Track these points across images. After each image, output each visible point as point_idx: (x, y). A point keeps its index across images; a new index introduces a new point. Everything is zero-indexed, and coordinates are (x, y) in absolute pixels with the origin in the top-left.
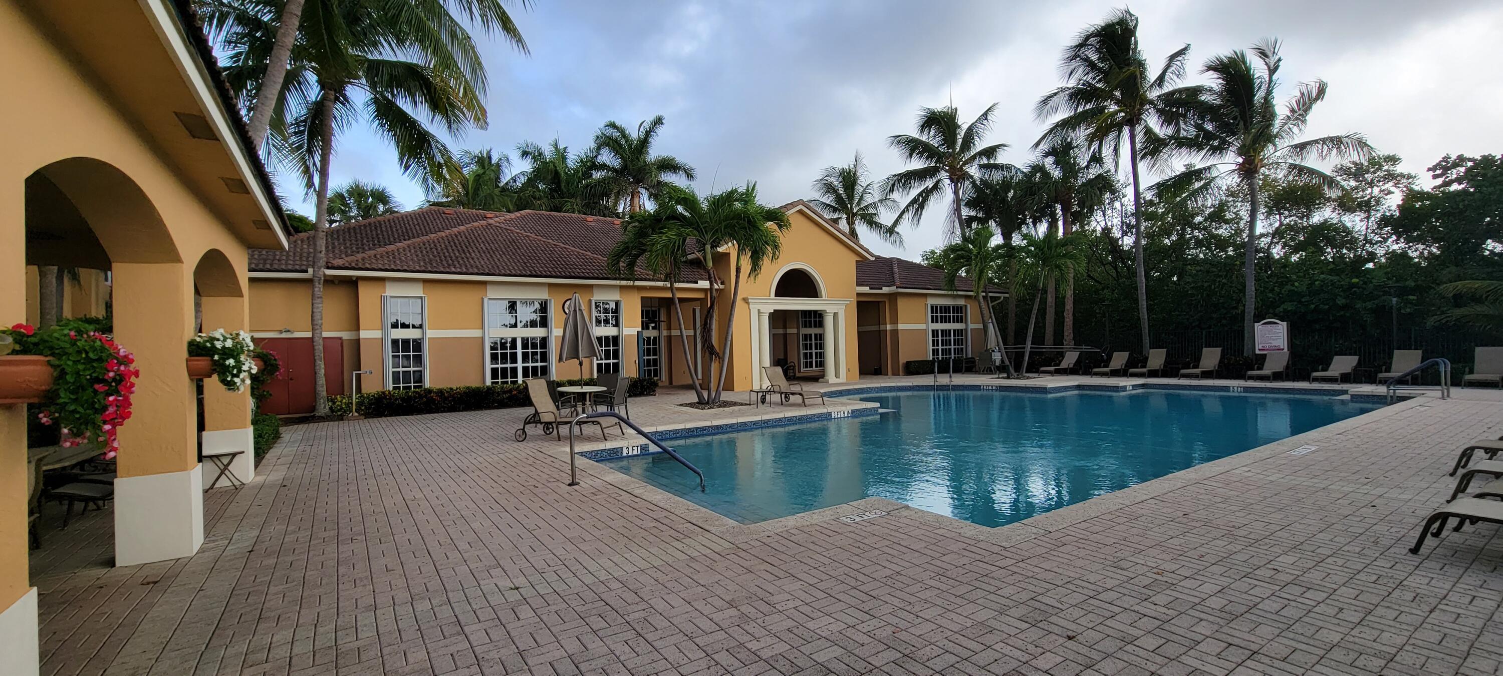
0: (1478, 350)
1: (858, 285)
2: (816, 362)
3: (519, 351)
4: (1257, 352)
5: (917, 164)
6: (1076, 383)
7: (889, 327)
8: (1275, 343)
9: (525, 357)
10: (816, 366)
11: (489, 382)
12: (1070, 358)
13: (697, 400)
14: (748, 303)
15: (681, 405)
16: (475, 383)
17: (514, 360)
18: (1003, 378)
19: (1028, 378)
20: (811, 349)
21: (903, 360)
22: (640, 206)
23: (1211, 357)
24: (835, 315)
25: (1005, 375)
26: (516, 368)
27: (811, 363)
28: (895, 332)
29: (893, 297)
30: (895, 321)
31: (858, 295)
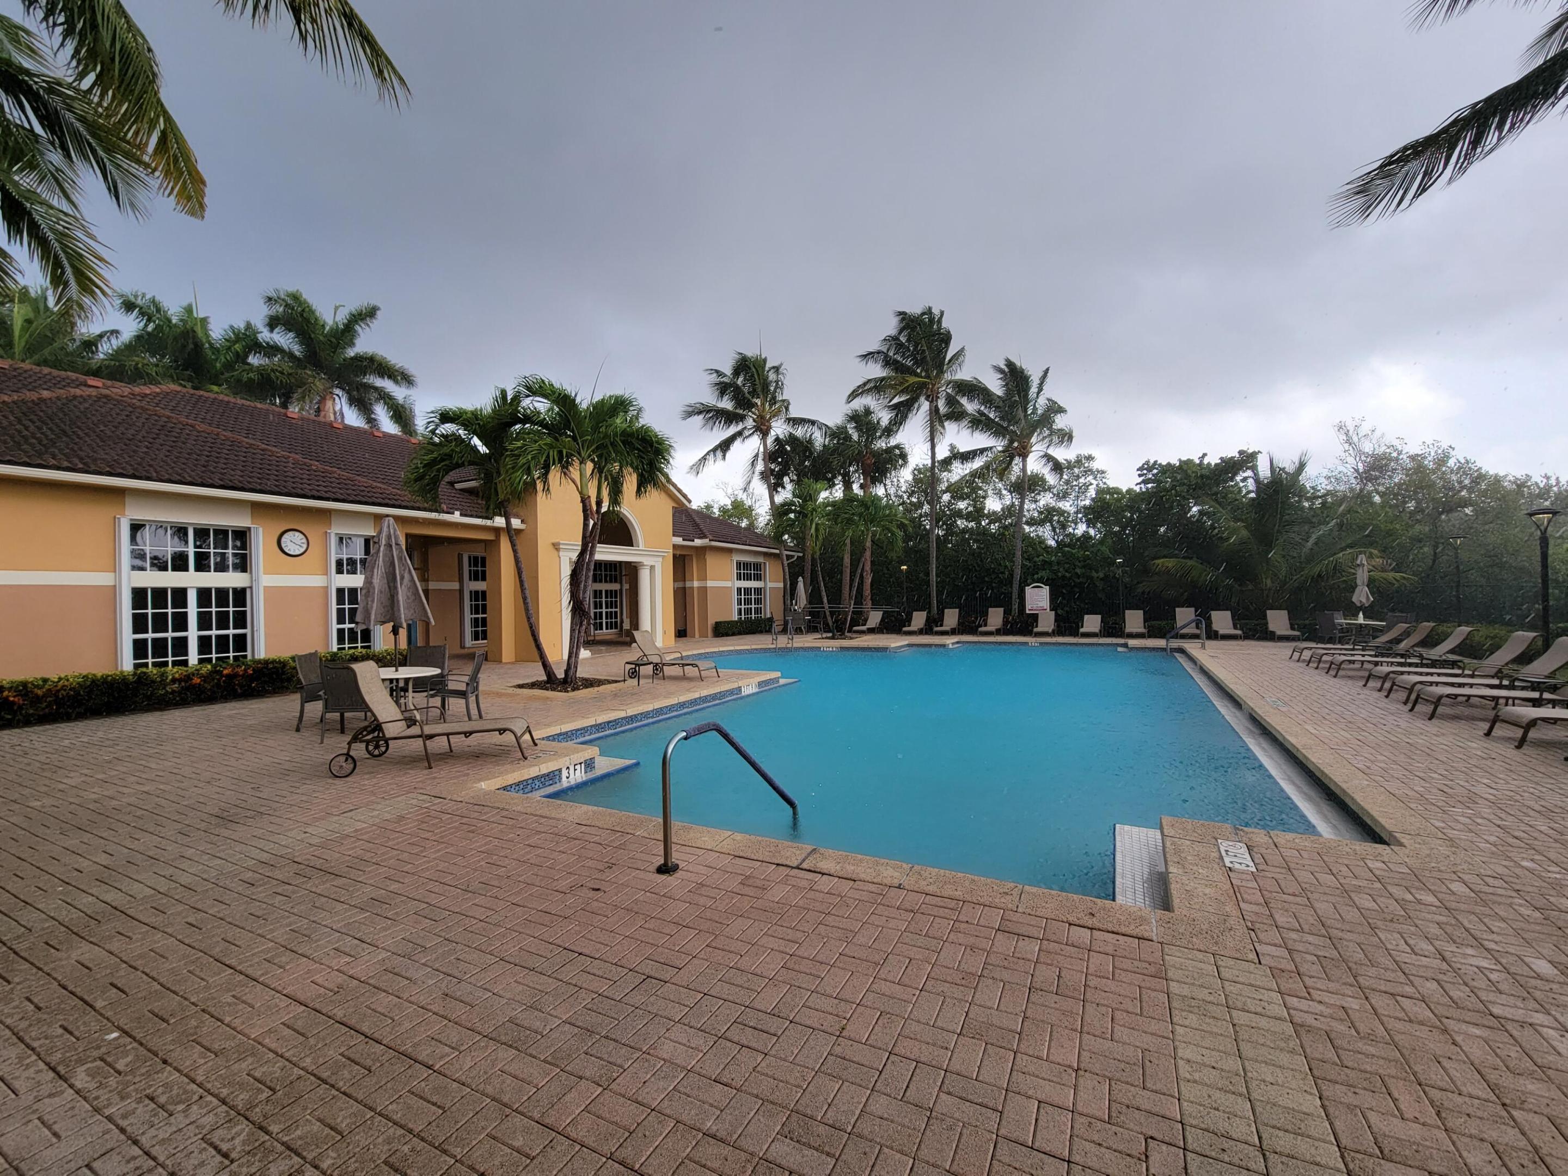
0: (1177, 610)
1: (674, 535)
2: (607, 623)
3: (192, 610)
4: (1028, 612)
5: (726, 404)
6: (906, 643)
7: (696, 584)
8: (1041, 604)
9: (204, 622)
10: (607, 629)
11: (127, 664)
12: (875, 618)
13: (545, 678)
14: (558, 550)
15: (521, 686)
16: (100, 669)
17: (181, 622)
18: (827, 638)
19: (851, 638)
20: (601, 608)
21: (711, 621)
22: (335, 413)
23: (996, 617)
24: (652, 568)
25: (830, 635)
26: (185, 639)
27: (601, 624)
28: (704, 590)
29: (702, 550)
30: (704, 578)
31: (675, 546)
